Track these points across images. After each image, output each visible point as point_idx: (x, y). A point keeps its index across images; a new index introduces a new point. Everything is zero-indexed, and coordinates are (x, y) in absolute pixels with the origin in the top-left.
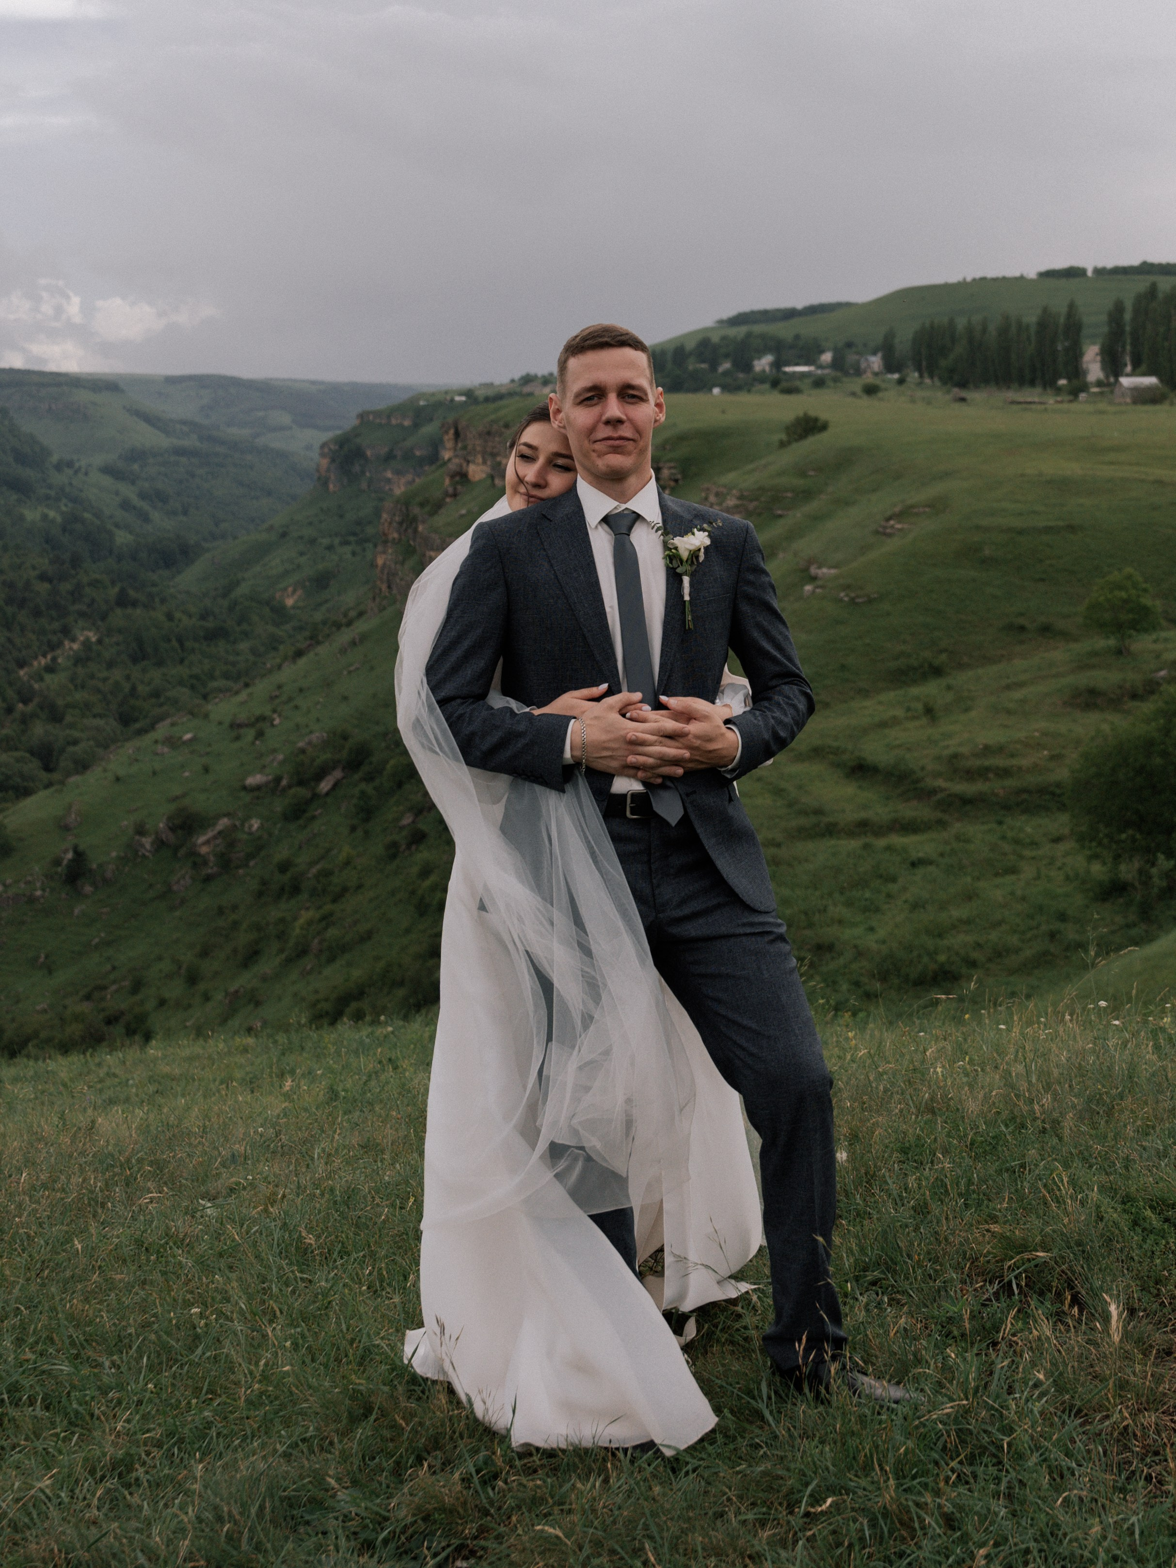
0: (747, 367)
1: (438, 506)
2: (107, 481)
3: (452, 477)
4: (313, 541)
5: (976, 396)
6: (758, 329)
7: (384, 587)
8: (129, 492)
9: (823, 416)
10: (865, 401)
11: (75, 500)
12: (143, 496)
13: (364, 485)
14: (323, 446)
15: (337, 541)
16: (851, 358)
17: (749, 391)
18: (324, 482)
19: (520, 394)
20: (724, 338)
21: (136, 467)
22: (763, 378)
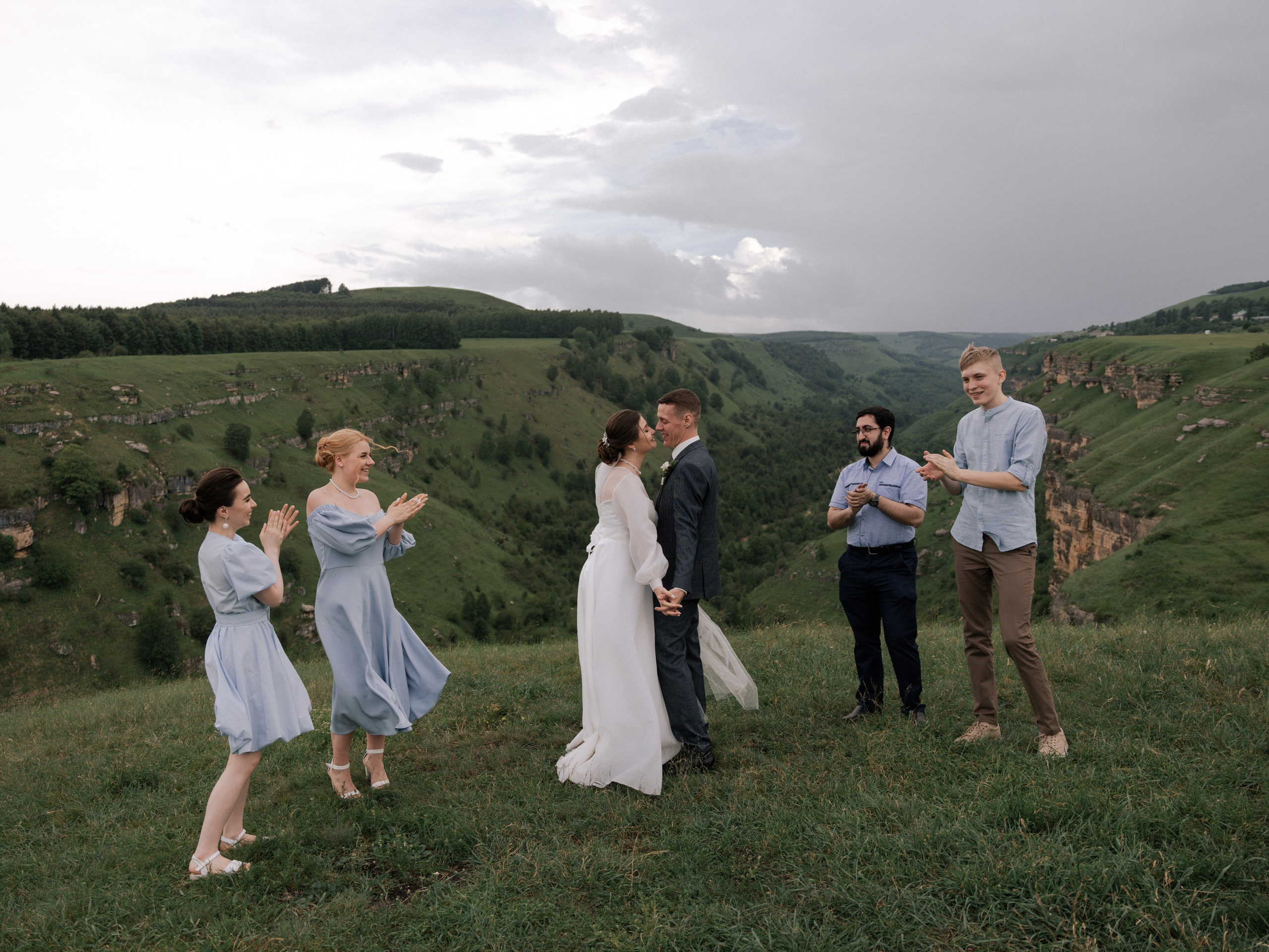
0: (1229, 317)
1: (1040, 397)
2: (870, 385)
3: (1048, 382)
6: (1236, 295)
8: (880, 390)
11: (854, 394)
12: (887, 392)
17: (1228, 331)
19: (1089, 337)
20: (1214, 302)
22: (1238, 324)
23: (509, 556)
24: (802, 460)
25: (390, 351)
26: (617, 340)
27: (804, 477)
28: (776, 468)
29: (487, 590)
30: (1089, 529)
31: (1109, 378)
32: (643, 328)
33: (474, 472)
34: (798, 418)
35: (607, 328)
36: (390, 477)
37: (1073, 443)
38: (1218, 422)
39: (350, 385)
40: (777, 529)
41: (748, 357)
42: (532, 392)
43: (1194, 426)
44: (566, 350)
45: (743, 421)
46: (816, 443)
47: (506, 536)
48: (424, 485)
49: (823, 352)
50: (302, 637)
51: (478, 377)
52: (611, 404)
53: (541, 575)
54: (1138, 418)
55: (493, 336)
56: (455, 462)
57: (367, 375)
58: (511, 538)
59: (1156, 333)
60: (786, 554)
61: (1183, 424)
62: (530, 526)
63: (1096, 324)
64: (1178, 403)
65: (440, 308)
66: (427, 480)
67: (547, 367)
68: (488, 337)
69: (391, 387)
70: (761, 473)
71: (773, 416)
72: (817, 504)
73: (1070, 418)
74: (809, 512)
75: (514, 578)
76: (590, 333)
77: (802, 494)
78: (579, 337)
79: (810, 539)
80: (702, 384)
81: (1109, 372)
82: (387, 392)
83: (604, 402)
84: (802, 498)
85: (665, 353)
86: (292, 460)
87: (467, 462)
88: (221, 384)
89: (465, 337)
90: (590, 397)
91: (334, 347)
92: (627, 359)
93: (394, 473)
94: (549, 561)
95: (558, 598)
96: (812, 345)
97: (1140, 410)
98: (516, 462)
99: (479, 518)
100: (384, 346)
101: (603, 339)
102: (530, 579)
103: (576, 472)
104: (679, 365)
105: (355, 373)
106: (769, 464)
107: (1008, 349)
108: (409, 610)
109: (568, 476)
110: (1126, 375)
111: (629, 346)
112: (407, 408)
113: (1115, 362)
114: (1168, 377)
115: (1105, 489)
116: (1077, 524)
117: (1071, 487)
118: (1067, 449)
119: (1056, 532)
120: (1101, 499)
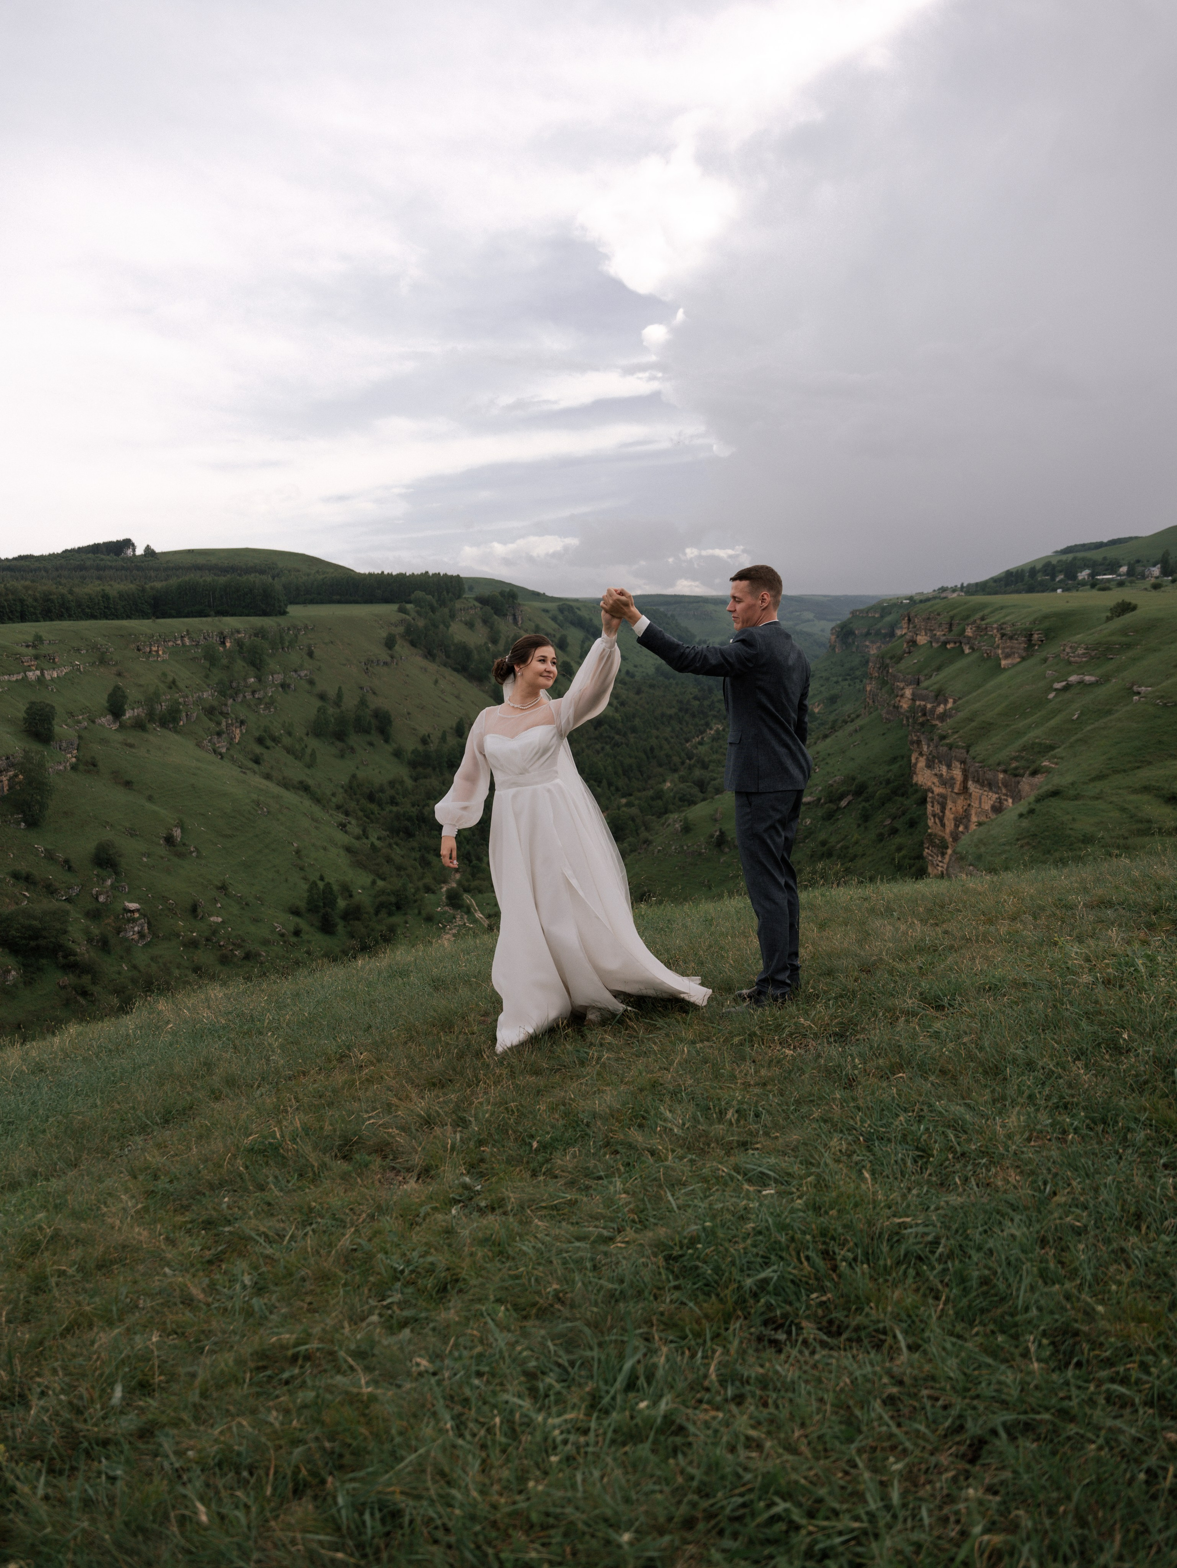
0: (1075, 577)
1: (900, 659)
3: (908, 643)
4: (827, 679)
6: (1080, 555)
7: (871, 702)
9: (1133, 602)
10: (1152, 594)
13: (854, 649)
14: (832, 628)
16: (1140, 569)
17: (1075, 590)
18: (833, 648)
19: (939, 598)
20: (1059, 561)
22: (1083, 583)
23: (354, 841)
24: (658, 729)
25: (209, 619)
26: (458, 605)
27: (661, 748)
28: (632, 738)
29: (332, 878)
30: (965, 790)
31: (969, 638)
32: (486, 592)
33: (309, 751)
34: (652, 686)
35: (448, 593)
36: (217, 759)
38: (1088, 679)
39: (166, 656)
40: (637, 802)
42: (369, 662)
43: (1064, 683)
44: (404, 616)
46: (672, 711)
47: (350, 819)
48: (255, 766)
49: (673, 616)
50: (126, 939)
51: (309, 647)
52: (455, 674)
53: (389, 860)
54: (1002, 677)
55: (322, 602)
56: (287, 740)
57: (184, 644)
58: (353, 822)
59: (1005, 593)
60: (647, 829)
61: (1053, 681)
62: (374, 807)
63: (945, 585)
64: (1045, 660)
65: (262, 572)
66: (257, 761)
67: (384, 635)
68: (317, 603)
69: (211, 658)
70: (617, 745)
71: (625, 684)
72: (676, 776)
74: (668, 784)
75: (360, 865)
76: (429, 597)
77: (660, 765)
78: (417, 602)
79: (672, 812)
81: (969, 632)
82: (207, 664)
83: (447, 672)
84: (660, 770)
85: (510, 619)
86: (104, 741)
87: (301, 739)
88: (18, 658)
89: (291, 603)
90: (432, 667)
91: (144, 615)
92: (470, 625)
93: (221, 754)
94: (397, 844)
95: (410, 885)
96: (662, 609)
97: (1005, 670)
98: (354, 739)
99: (318, 801)
100: (201, 614)
101: (443, 603)
102: (378, 864)
103: (420, 748)
105: (170, 644)
106: (625, 735)
107: (861, 611)
108: (247, 904)
109: (413, 752)
110: (986, 634)
111: (472, 612)
112: (231, 682)
113: (975, 622)
114: (1031, 635)
115: (981, 749)
116: (952, 786)
117: (945, 749)
118: (933, 710)
119: (930, 795)
120: (977, 760)
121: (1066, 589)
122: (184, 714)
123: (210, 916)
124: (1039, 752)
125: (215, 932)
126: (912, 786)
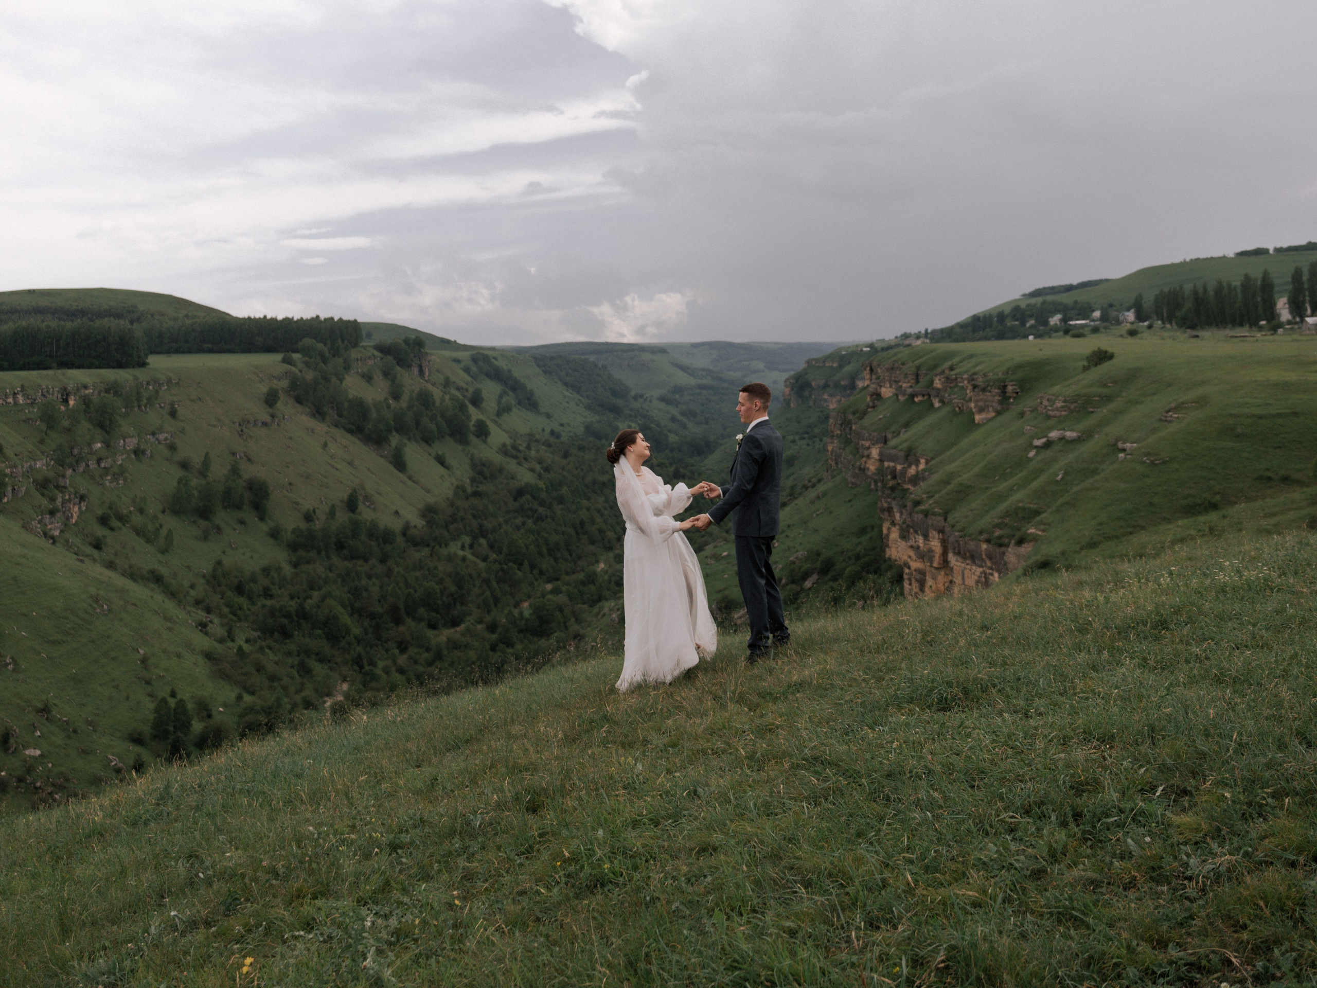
0: (1046, 323)
1: (864, 414)
3: (872, 396)
5: (1205, 334)
6: (1050, 298)
7: (833, 463)
8: (674, 411)
9: (1110, 350)
10: (1130, 340)
13: (811, 403)
14: (786, 380)
15: (797, 438)
16: (1113, 314)
17: (1050, 337)
18: (787, 402)
19: (904, 346)
20: (1028, 305)
21: (677, 397)
23: (216, 645)
24: (589, 499)
25: (50, 372)
26: (354, 354)
27: (593, 522)
28: (558, 509)
29: (186, 693)
30: (945, 563)
31: (938, 390)
32: (388, 339)
33: (164, 532)
34: (581, 448)
35: (343, 341)
36: (47, 544)
37: (910, 466)
38: (1069, 434)
40: (564, 588)
41: (516, 373)
42: (244, 422)
43: (1044, 440)
44: (289, 367)
45: (514, 453)
47: (212, 616)
48: (95, 553)
49: (604, 367)
51: (172, 404)
52: (348, 436)
53: (259, 668)
54: (977, 434)
55: (189, 351)
56: (137, 520)
57: (16, 403)
58: (216, 620)
59: (973, 340)
60: (578, 621)
61: (1032, 438)
62: (243, 601)
63: (908, 331)
64: (1022, 414)
65: (118, 316)
66: (98, 546)
67: (265, 390)
68: (184, 352)
69: (49, 419)
70: (541, 519)
71: (550, 445)
72: (611, 555)
73: (904, 436)
74: (602, 565)
75: (222, 675)
76: (320, 346)
77: (593, 543)
78: (305, 351)
79: (607, 600)
80: (463, 408)
81: (938, 384)
82: (44, 427)
83: (338, 433)
84: (592, 548)
85: (416, 371)
87: (155, 518)
89: (153, 352)
90: (321, 428)
92: (368, 378)
93: (53, 538)
94: (270, 648)
95: (286, 700)
96: (592, 358)
97: (979, 425)
98: (222, 517)
99: (172, 594)
100: (41, 366)
101: (336, 353)
102: (245, 674)
103: (303, 526)
104: (434, 384)
106: (550, 507)
107: (817, 360)
108: (75, 731)
109: (294, 531)
110: (956, 386)
111: (370, 362)
112: (72, 448)
113: (943, 372)
114: (1005, 387)
115: (959, 515)
116: (931, 560)
117: (921, 516)
118: (904, 472)
119: (907, 571)
120: (957, 528)
121: (1038, 336)
122: (10, 489)
123: (25, 748)
124: (1024, 518)
125: (30, 770)
126: (885, 561)
